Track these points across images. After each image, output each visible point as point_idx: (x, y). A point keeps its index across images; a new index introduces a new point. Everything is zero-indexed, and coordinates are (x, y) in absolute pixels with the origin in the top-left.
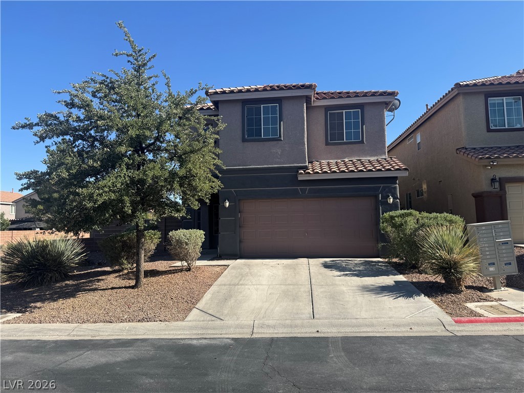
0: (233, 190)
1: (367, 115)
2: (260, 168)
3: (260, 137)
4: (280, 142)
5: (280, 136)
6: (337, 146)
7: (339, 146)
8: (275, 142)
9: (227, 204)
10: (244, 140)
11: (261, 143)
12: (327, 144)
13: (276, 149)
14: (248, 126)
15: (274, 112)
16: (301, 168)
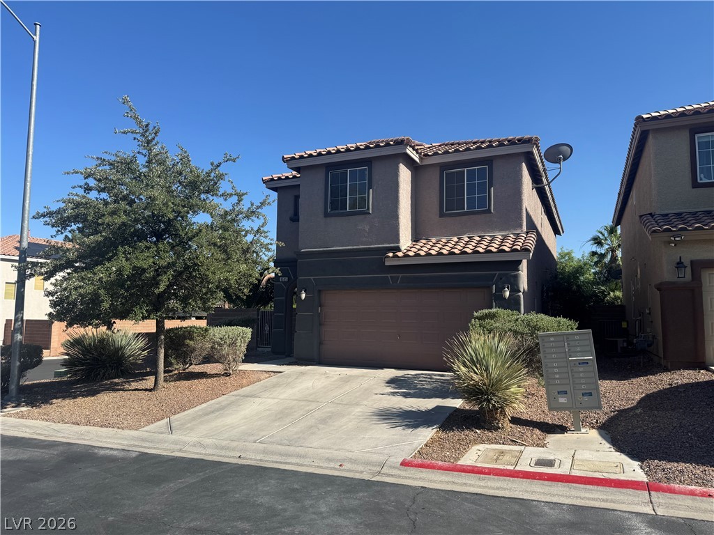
0: (312, 278)
1: (496, 173)
2: (343, 250)
3: (344, 211)
4: (367, 216)
5: (368, 209)
6: (454, 218)
7: (458, 218)
8: (362, 217)
9: (303, 296)
10: (326, 215)
11: (346, 217)
12: (442, 215)
13: (364, 225)
14: (332, 196)
15: (362, 178)
16: (391, 249)
